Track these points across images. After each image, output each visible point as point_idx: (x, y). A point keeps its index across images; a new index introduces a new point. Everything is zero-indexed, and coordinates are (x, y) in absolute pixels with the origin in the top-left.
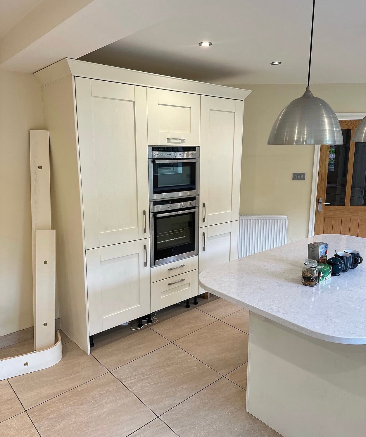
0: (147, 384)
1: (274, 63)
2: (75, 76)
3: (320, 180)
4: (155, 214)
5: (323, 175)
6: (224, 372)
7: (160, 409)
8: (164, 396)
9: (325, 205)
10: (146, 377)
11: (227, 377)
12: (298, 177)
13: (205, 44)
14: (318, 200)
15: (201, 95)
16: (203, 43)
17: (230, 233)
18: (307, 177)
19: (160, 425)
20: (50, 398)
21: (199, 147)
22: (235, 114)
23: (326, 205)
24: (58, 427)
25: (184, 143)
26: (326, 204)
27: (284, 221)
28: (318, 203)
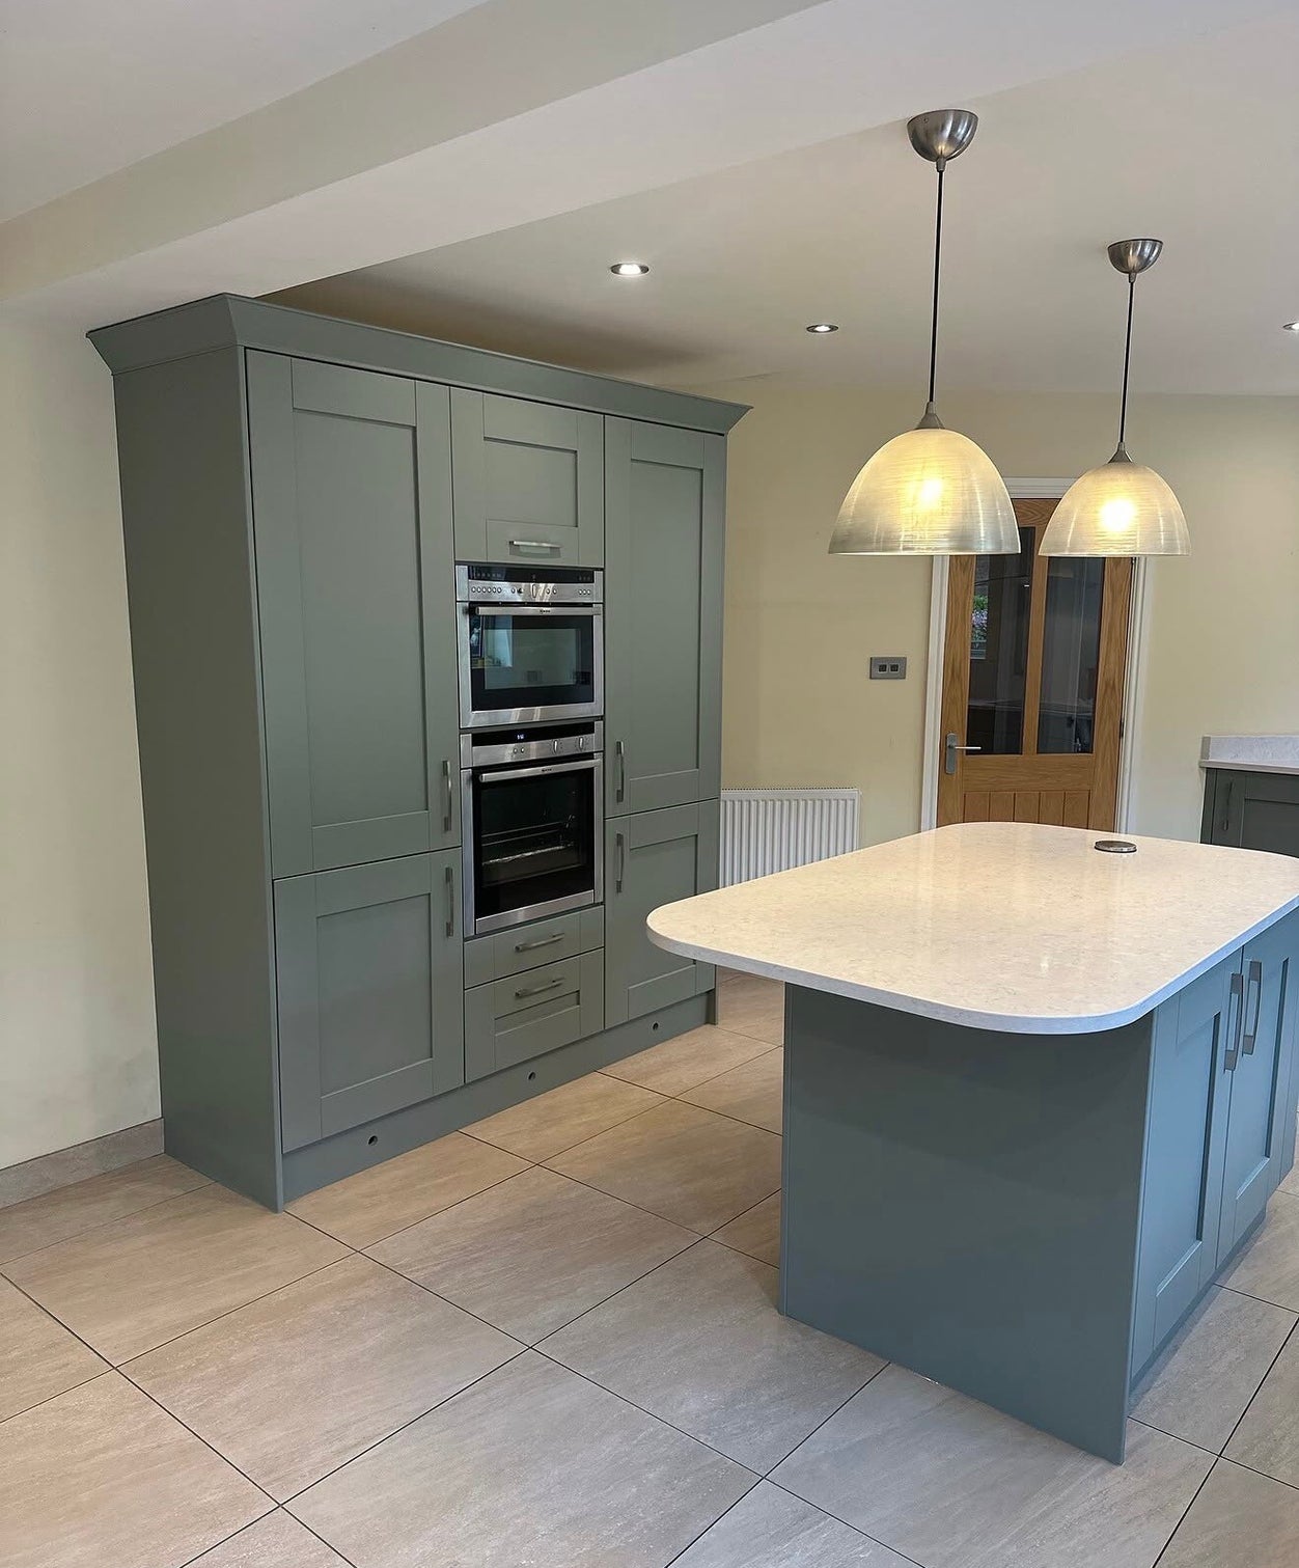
0: (481, 1274)
1: (817, 329)
2: (246, 348)
3: (949, 679)
4: (478, 771)
5: (957, 665)
6: (704, 1226)
7: (534, 1330)
8: (537, 1297)
9: (967, 754)
10: (475, 1255)
11: (714, 1237)
12: (888, 668)
13: (630, 270)
14: (944, 738)
15: (604, 414)
16: (623, 267)
17: (694, 838)
18: (913, 669)
19: (540, 1366)
20: (184, 1330)
21: (602, 569)
22: (702, 475)
23: (969, 752)
24: (232, 1397)
25: (560, 557)
26: (967, 750)
27: (850, 803)
28: (945, 749)
